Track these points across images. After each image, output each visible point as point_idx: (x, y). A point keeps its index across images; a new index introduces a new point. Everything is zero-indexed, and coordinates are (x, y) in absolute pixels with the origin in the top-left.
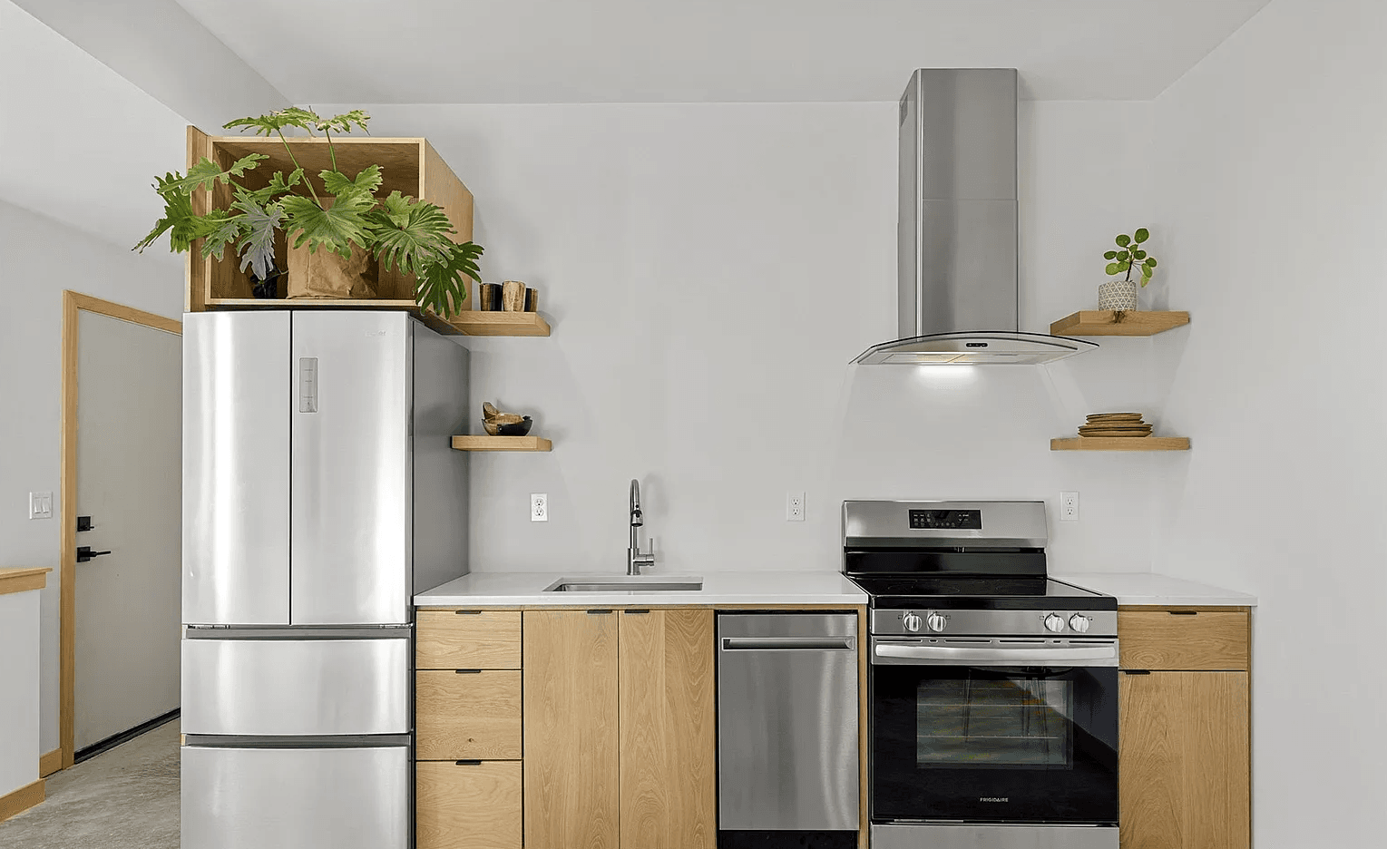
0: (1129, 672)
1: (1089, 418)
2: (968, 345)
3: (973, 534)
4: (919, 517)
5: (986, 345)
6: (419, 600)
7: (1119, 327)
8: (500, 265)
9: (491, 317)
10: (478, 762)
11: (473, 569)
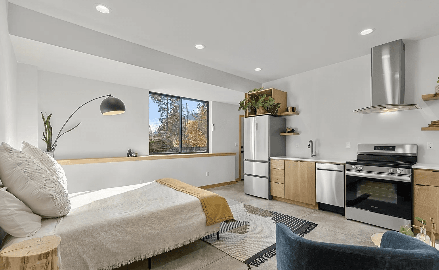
0: (417, 185)
1: (432, 122)
2: (381, 108)
3: (393, 152)
4: (376, 148)
5: (386, 108)
6: (271, 158)
7: (436, 98)
8: (291, 103)
9: (286, 113)
10: (279, 183)
11: (287, 155)
